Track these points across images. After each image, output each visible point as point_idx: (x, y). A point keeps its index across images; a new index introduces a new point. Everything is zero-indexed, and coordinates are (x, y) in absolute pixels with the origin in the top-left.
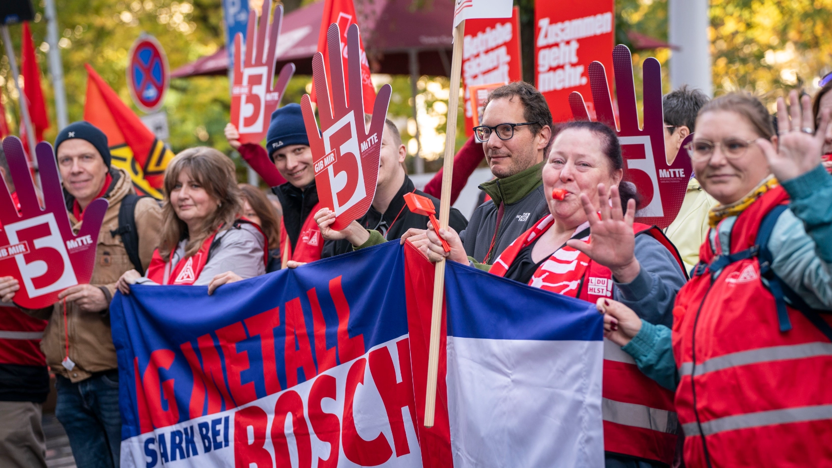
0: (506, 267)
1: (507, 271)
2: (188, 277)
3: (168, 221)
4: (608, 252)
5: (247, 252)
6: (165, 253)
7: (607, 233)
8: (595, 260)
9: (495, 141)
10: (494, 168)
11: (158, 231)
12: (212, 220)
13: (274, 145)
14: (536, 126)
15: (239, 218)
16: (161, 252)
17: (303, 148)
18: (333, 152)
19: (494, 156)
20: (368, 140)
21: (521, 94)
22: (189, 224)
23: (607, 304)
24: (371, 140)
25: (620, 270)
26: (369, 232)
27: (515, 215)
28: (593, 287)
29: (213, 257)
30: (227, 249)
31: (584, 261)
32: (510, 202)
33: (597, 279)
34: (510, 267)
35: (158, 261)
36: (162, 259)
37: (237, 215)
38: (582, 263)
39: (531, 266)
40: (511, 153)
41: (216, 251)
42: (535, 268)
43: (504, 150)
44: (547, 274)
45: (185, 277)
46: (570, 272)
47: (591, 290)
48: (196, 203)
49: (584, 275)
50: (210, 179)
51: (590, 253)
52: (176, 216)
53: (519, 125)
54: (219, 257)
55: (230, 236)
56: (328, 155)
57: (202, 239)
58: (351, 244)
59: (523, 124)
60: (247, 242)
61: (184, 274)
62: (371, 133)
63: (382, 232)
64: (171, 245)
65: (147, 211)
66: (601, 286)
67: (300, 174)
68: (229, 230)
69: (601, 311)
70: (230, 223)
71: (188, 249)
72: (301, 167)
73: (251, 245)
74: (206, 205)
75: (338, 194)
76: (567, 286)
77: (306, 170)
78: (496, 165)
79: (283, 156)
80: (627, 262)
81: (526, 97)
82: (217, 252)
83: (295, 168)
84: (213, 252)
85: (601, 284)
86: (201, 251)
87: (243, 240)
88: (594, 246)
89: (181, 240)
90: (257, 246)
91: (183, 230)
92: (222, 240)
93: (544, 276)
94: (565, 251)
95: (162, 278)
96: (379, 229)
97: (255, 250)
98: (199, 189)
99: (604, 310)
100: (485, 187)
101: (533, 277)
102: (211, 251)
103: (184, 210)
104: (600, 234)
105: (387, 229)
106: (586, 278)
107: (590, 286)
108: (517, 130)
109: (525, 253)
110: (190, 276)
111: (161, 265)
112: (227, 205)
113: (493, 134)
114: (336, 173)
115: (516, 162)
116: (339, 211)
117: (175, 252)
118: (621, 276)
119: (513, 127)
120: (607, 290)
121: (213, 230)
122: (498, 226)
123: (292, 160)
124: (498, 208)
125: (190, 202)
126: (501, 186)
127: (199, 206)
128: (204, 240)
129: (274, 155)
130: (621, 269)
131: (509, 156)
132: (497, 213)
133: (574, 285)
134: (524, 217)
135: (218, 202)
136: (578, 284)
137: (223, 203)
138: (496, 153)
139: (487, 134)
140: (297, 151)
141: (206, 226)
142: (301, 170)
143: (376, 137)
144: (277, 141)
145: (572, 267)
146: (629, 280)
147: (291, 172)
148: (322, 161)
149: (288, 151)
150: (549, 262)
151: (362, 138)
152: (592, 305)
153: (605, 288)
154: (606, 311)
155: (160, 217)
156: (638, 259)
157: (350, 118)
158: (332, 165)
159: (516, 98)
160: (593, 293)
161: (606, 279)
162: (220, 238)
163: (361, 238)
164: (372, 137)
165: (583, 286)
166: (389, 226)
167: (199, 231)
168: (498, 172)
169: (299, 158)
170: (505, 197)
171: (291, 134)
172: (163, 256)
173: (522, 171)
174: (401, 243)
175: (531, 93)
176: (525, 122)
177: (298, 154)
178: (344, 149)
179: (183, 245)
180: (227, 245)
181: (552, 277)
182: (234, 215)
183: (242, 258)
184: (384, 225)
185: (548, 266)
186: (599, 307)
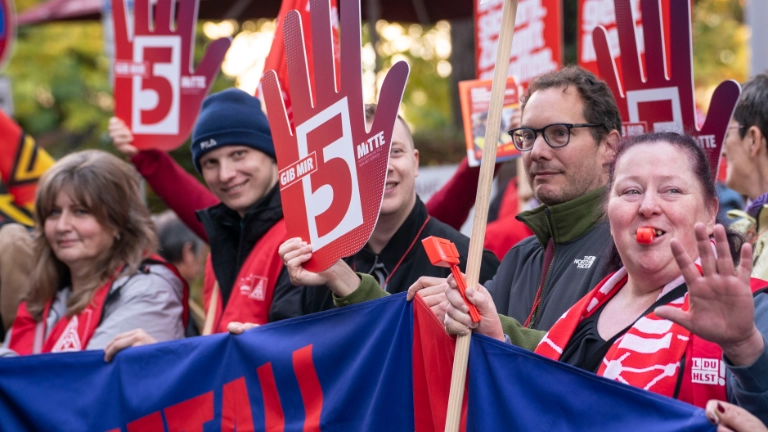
0: (559, 350)
1: (561, 356)
2: (71, 346)
3: (42, 260)
4: (715, 322)
5: (159, 308)
6: (36, 308)
7: (713, 294)
8: (697, 334)
9: (543, 150)
10: (540, 189)
11: (27, 272)
12: (107, 261)
13: (203, 145)
14: (601, 129)
15: (147, 256)
16: (30, 306)
17: (246, 151)
18: (313, 156)
19: (541, 171)
20: (370, 141)
21: (578, 84)
22: (73, 267)
23: (721, 409)
24: (374, 142)
25: (735, 347)
26: (360, 277)
27: (572, 259)
28: (699, 372)
29: (108, 315)
30: (129, 305)
31: (683, 335)
32: (563, 239)
33: (704, 360)
34: (565, 350)
35: (24, 321)
36: (31, 316)
37: (145, 253)
38: (680, 337)
39: (598, 346)
40: (564, 169)
41: (112, 307)
42: (606, 348)
43: (555, 163)
44: (628, 354)
45: (67, 346)
46: (663, 351)
47: (697, 376)
48: (82, 238)
49: (684, 356)
50: (101, 200)
51: (689, 324)
52: (53, 255)
53: (578, 126)
54: (117, 317)
55: (136, 285)
56: (303, 161)
57: (93, 289)
58: (331, 292)
59: (584, 126)
60: (159, 293)
61: (64, 342)
62: (374, 132)
63: (377, 279)
64: (45, 296)
65: (14, 244)
66: (711, 371)
67: (238, 189)
68: (132, 276)
69: (713, 420)
70: (134, 265)
71: (71, 303)
72: (240, 179)
73: (165, 298)
74: (97, 240)
75: (317, 218)
76: (662, 371)
77: (248, 185)
78: (543, 185)
79: (215, 162)
80: (745, 334)
81: (587, 87)
82: (115, 309)
83: (231, 179)
84: (109, 309)
85: (710, 368)
86: (91, 307)
87: (153, 291)
88: (695, 313)
89: (61, 288)
90: (174, 298)
91: (63, 275)
92: (122, 291)
93: (623, 358)
94: (650, 320)
95: (31, 345)
96: (373, 274)
97: (171, 305)
98: (86, 216)
99: (717, 419)
100: (525, 218)
101: (605, 360)
102: (107, 307)
103: (64, 247)
104: (703, 296)
105: (385, 276)
106: (687, 359)
107: (695, 371)
108: (574, 135)
109: (588, 327)
110: (75, 345)
111: (30, 326)
112: (128, 236)
113: (540, 140)
114: (314, 188)
115: (572, 181)
116: (317, 243)
117: (51, 307)
118: (737, 356)
119: (568, 129)
120: (719, 376)
121: (108, 276)
122: (545, 275)
123: (228, 169)
124: (545, 246)
125: (73, 236)
126: (552, 215)
127: (87, 242)
128: (97, 289)
129: (203, 159)
130: (737, 345)
131: (562, 172)
132: (542, 256)
133: (670, 370)
134: (587, 262)
135: (116, 233)
136: (678, 367)
137: (121, 234)
138: (543, 168)
139: (530, 141)
140: (237, 155)
141: (98, 269)
142: (240, 184)
143: (382, 138)
144: (207, 139)
145: (665, 343)
146: (748, 362)
147: (225, 187)
148: (293, 169)
149: (223, 155)
150: (627, 337)
151: (359, 137)
152: (698, 411)
153: (716, 374)
154: (721, 420)
155: (30, 251)
156: (759, 329)
157: (341, 107)
158: (309, 175)
159: (572, 89)
160: (699, 382)
161: (717, 361)
162: (119, 289)
163: (348, 285)
164: (375, 137)
165: (684, 372)
166: (390, 271)
167: (87, 277)
168: (547, 195)
169: (240, 165)
170: (556, 232)
171: (229, 130)
172: (33, 312)
173: (581, 195)
174: (408, 298)
175: (592, 83)
176: (584, 122)
177: (237, 160)
178: (330, 152)
179: (63, 296)
180: (129, 298)
181: (635, 359)
182: (140, 252)
183: (151, 317)
184: (381, 270)
185: (628, 342)
186: (710, 414)
